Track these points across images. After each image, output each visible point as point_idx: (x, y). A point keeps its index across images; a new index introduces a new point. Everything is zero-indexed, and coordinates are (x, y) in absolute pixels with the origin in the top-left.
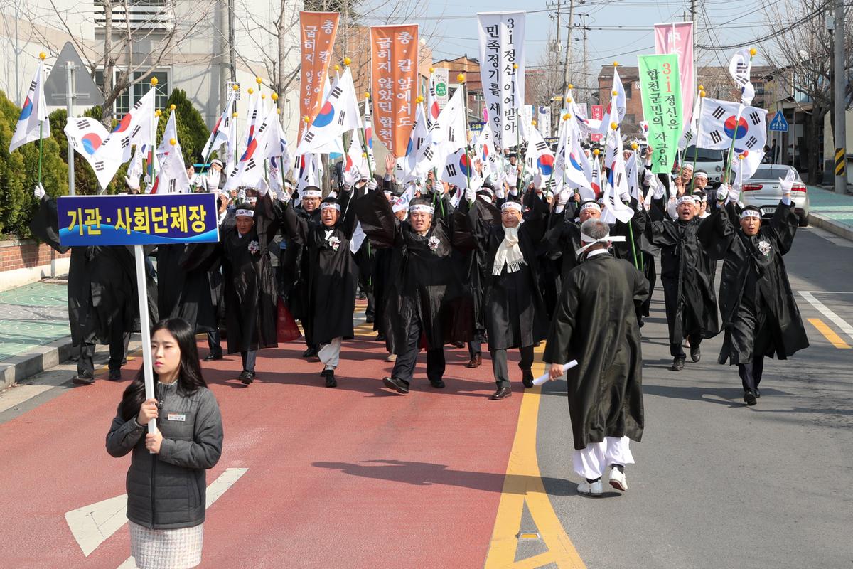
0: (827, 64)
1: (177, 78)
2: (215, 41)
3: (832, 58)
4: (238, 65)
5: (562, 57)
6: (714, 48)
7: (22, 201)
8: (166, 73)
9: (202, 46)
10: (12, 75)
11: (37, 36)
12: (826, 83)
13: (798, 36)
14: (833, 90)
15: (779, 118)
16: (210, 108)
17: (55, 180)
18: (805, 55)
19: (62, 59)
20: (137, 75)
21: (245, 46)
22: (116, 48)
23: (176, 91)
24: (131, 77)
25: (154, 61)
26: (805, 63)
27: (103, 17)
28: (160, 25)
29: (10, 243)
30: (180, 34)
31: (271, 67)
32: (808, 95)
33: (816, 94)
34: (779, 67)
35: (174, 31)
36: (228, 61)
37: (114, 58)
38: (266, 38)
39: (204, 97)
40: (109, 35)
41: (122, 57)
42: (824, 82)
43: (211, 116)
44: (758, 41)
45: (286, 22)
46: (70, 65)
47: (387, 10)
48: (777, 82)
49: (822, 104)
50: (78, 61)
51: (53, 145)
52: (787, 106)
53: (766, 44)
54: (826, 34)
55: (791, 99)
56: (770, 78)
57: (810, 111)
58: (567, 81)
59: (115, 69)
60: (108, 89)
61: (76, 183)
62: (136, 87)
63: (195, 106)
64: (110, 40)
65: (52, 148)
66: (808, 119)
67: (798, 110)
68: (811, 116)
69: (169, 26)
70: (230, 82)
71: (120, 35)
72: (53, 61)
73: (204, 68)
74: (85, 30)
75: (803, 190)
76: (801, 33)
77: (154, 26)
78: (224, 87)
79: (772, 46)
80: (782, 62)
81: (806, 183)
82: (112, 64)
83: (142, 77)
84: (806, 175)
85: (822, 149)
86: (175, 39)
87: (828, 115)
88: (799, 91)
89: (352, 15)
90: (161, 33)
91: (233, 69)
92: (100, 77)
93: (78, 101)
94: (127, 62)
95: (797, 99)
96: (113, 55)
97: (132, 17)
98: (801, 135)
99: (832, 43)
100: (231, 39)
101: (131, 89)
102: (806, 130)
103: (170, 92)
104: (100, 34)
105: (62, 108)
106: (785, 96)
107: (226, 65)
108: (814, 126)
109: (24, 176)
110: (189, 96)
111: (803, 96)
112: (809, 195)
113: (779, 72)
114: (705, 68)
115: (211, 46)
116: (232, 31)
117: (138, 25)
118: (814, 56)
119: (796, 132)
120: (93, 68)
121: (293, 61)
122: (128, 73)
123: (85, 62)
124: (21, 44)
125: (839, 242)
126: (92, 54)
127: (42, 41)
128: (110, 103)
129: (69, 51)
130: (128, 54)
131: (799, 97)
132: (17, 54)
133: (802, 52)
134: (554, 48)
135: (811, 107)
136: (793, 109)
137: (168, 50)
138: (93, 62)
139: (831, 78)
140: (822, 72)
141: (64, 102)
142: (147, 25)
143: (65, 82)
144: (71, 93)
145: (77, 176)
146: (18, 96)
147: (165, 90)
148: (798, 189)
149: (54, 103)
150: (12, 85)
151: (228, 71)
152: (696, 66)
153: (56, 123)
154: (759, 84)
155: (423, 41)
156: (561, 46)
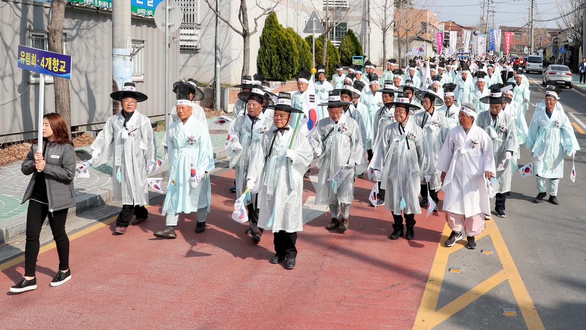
0: (580, 29)
1: (350, 25)
2: (363, 12)
3: (582, 26)
4: (371, 21)
5: (485, 22)
6: (540, 21)
7: (297, 67)
8: (346, 23)
9: (358, 14)
10: (296, 23)
11: (304, 9)
12: (580, 36)
13: (570, 17)
14: (582, 38)
15: (563, 48)
16: (361, 36)
17: (308, 60)
18: (573, 25)
19: (311, 17)
20: (336, 23)
21: (373, 14)
22: (330, 14)
23: (349, 30)
24: (335, 24)
25: (342, 18)
26: (573, 28)
27: (326, 3)
28: (345, 6)
29: (293, 82)
30: (351, 9)
31: (382, 22)
33: (576, 40)
34: (563, 29)
35: (349, 9)
36: (367, 19)
38: (380, 11)
39: (359, 32)
40: (328, 9)
41: (332, 17)
42: (579, 35)
43: (361, 39)
44: (556, 19)
45: (387, 6)
46: (314, 19)
47: (423, 3)
48: (562, 35)
49: (578, 44)
50: (317, 17)
51: (308, 47)
52: (566, 44)
53: (559, 20)
54: (580, 17)
55: (567, 41)
56: (560, 33)
57: (574, 46)
58: (487, 31)
59: (329, 21)
60: (327, 28)
61: (315, 61)
62: (336, 28)
63: (356, 35)
64: (328, 11)
65: (308, 48)
67: (570, 45)
68: (574, 48)
69: (348, 6)
70: (368, 27)
71: (331, 9)
72: (309, 18)
73: (359, 22)
74: (320, 7)
75: (571, 75)
76: (571, 17)
77: (342, 6)
78: (365, 29)
80: (564, 27)
81: (572, 73)
82: (328, 19)
83: (338, 24)
84: (572, 70)
85: (578, 60)
86: (349, 11)
87: (581, 47)
88: (570, 38)
89: (410, 4)
90: (344, 9)
91: (369, 22)
92: (324, 24)
93: (317, 32)
94: (333, 19)
95: (569, 41)
96: (329, 16)
97: (336, 3)
98: (571, 55)
99: (582, 21)
100: (368, 11)
101: (335, 28)
102: (572, 53)
103: (347, 30)
104: (325, 9)
105: (312, 34)
106: (565, 40)
107: (367, 21)
108: (575, 51)
109: (298, 58)
110: (354, 32)
111: (572, 40)
112: (573, 77)
113: (563, 31)
114: (536, 28)
115: (362, 14)
116: (369, 9)
117: (336, 6)
118: (576, 25)
119: (569, 54)
120: (322, 21)
121: (390, 20)
122: (333, 23)
123: (319, 18)
124: (299, 12)
125: (583, 95)
126: (322, 16)
127: (306, 11)
128: (327, 33)
129: (314, 14)
131: (570, 40)
132: (298, 15)
133: (571, 24)
134: (482, 19)
135: (574, 44)
136: (568, 45)
137: (347, 15)
138: (322, 18)
139: (582, 34)
140: (579, 32)
141: (312, 32)
142: (340, 6)
143: (313, 25)
144: (314, 29)
145: (316, 59)
146: (298, 30)
147: (346, 29)
148: (569, 75)
149: (309, 32)
150: (296, 26)
151: (367, 23)
152: (533, 27)
153: (310, 39)
154: (556, 35)
155: (435, 14)
156: (485, 18)
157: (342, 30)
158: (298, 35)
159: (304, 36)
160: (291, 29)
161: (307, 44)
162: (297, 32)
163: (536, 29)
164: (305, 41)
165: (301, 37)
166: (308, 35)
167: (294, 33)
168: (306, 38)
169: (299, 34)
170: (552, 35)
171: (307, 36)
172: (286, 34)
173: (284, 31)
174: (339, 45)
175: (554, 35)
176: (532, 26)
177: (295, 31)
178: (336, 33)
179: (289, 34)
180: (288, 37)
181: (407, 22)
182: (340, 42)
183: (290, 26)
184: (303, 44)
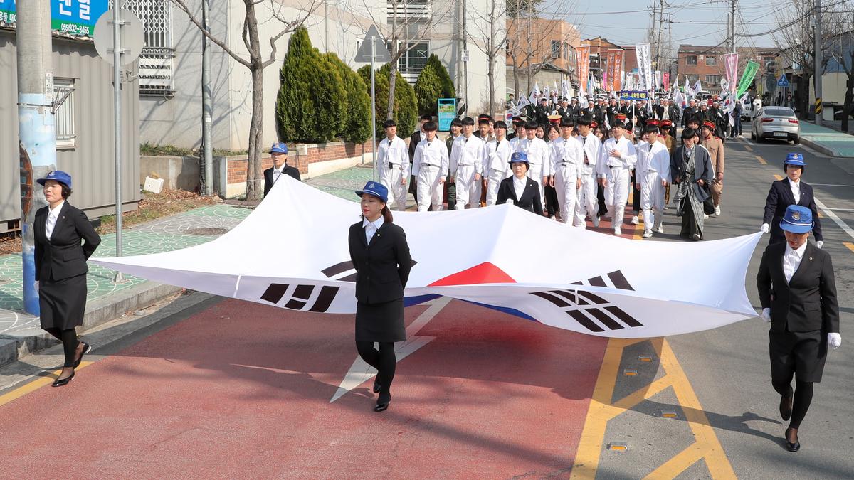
0: (811, 47)
1: (433, 47)
2: (455, 25)
3: (814, 43)
4: (468, 40)
5: (657, 39)
6: (745, 36)
7: (346, 119)
8: (427, 44)
9: (447, 28)
10: (341, 44)
11: (356, 22)
12: (811, 58)
13: (794, 29)
14: (814, 62)
15: (783, 79)
16: (451, 65)
17: (364, 106)
18: (798, 41)
19: (369, 35)
20: (410, 45)
21: (472, 29)
22: (399, 29)
23: (432, 55)
24: (407, 46)
25: (420, 37)
26: (799, 46)
27: (392, 11)
28: (424, 16)
29: (339, 143)
30: (435, 20)
31: (487, 42)
32: (800, 65)
33: (804, 65)
34: (783, 48)
35: (431, 20)
36: (462, 37)
37: (398, 34)
38: (483, 24)
39: (448, 59)
40: (395, 21)
41: (402, 35)
42: (809, 58)
43: (452, 70)
44: (771, 32)
45: (496, 15)
46: (374, 38)
47: (554, 9)
48: (782, 57)
49: (808, 71)
50: (378, 36)
51: (363, 85)
52: (787, 72)
53: (776, 34)
54: (811, 29)
55: (790, 68)
56: (778, 55)
57: (801, 75)
59: (398, 42)
60: (394, 53)
61: (376, 108)
62: (410, 52)
63: (443, 64)
64: (395, 24)
65: (363, 87)
66: (800, 80)
67: (794, 74)
68: (801, 78)
69: (429, 16)
70: (463, 50)
71: (401, 21)
72: (364, 36)
73: (448, 42)
74: (382, 18)
75: (797, 122)
76: (796, 28)
77: (420, 16)
78: (459, 53)
79: (779, 35)
80: (785, 45)
81: (799, 119)
82: (396, 38)
83: (413, 46)
84: (799, 113)
85: (808, 98)
86: (432, 24)
87: (812, 78)
88: (795, 63)
89: (534, 11)
90: (423, 21)
91: (465, 42)
92: (390, 46)
93: (378, 60)
94: (405, 37)
95: (794, 68)
96: (397, 32)
97: (408, 11)
98: (796, 89)
99: (814, 35)
100: (464, 24)
101: (407, 53)
102: (798, 86)
103: (429, 56)
104: (390, 21)
105: (369, 64)
106: (787, 66)
107: (461, 40)
108: (803, 84)
109: (347, 104)
110: (439, 58)
111: (797, 66)
112: (800, 126)
113: (783, 51)
115: (452, 28)
116: (464, 20)
117: (411, 16)
118: (804, 42)
119: (793, 88)
120: (386, 41)
121: (500, 38)
122: (405, 44)
123: (382, 37)
124: (347, 26)
125: (818, 155)
126: (385, 33)
127: (358, 25)
128: (394, 61)
129: (373, 30)
130: (405, 33)
131: (795, 66)
132: (344, 32)
133: (796, 40)
134: (651, 33)
135: (802, 73)
136: (791, 74)
137: (428, 30)
138: (386, 37)
139: (813, 55)
140: (808, 52)
141: (370, 60)
142: (416, 16)
143: (371, 48)
144: (374, 55)
145: (376, 104)
146: (344, 56)
147: (426, 54)
148: (794, 122)
149: (364, 61)
150: (341, 50)
151: (462, 43)
152: (735, 46)
153: (366, 72)
154: (772, 58)
155: (575, 27)
156: (656, 32)
157: (420, 55)
158: (345, 66)
159: (355, 67)
160: (334, 55)
161: (361, 80)
162: (344, 60)
163: (739, 49)
164: (357, 75)
165: (350, 69)
166: (362, 65)
167: (338, 61)
168: (359, 71)
169: (347, 63)
170: (765, 58)
171: (361, 67)
172: (325, 64)
173: (322, 60)
174: (415, 80)
175: (768, 58)
176: (733, 44)
177: (341, 57)
178: (410, 59)
179: (329, 63)
180: (328, 68)
181: (528, 41)
182: (417, 75)
183: (332, 50)
184: (354, 81)
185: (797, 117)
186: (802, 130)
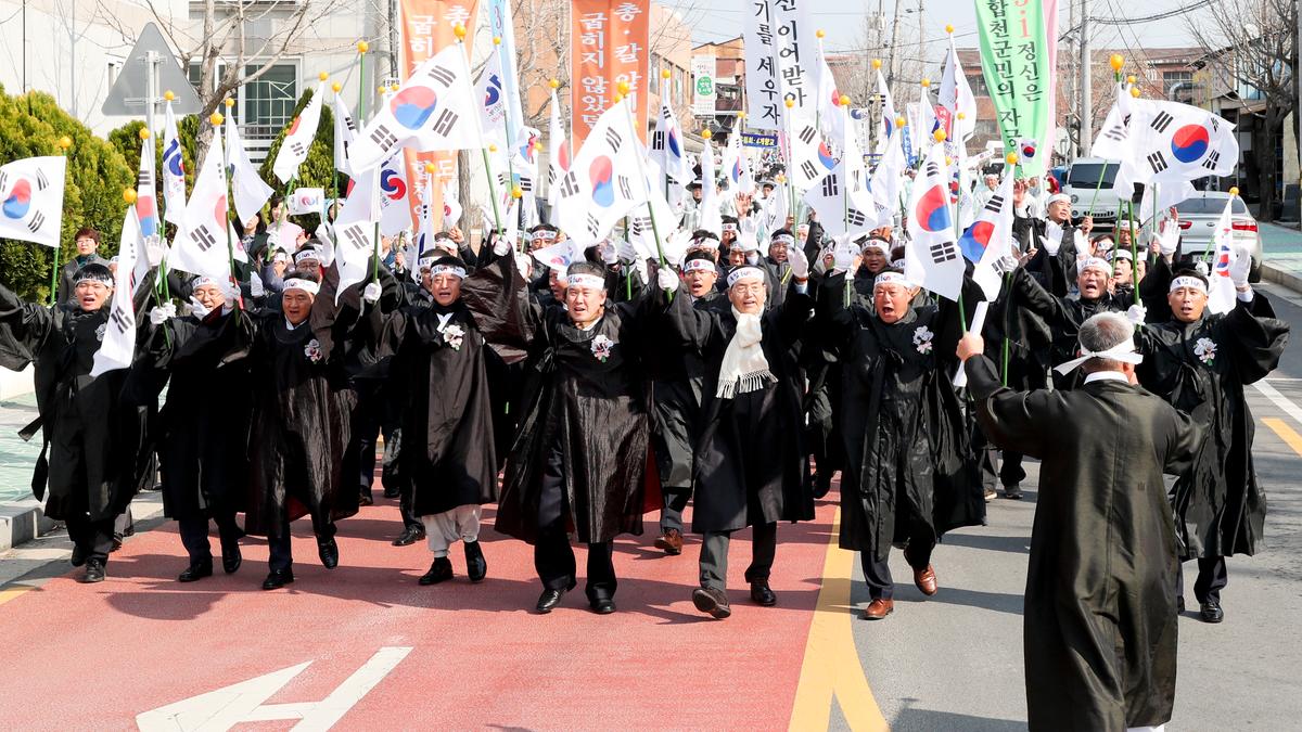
0: (1288, 44)
1: (309, 74)
2: (367, 19)
3: (1295, 34)
5: (887, 37)
6: (1116, 22)
8: (294, 66)
9: (347, 26)
10: (66, 72)
11: (104, 15)
12: (1287, 71)
14: (1296, 81)
18: (1254, 32)
19: (140, 47)
20: (250, 70)
22: (221, 31)
23: (307, 92)
24: (241, 74)
25: (276, 49)
26: (1254, 43)
30: (315, 9)
32: (1259, 89)
33: (1271, 88)
34: (1215, 49)
35: (307, 5)
36: (387, 48)
37: (217, 45)
40: (211, 12)
41: (229, 45)
42: (1282, 71)
44: (1182, 10)
46: (153, 56)
48: (1211, 71)
49: (1280, 102)
50: (165, 50)
52: (1226, 105)
53: (1193, 15)
55: (1233, 95)
56: (1200, 65)
57: (1263, 112)
58: (894, 72)
59: (218, 61)
60: (207, 90)
62: (249, 87)
64: (211, 19)
65: (124, 177)
66: (1259, 125)
67: (1243, 111)
68: (1263, 120)
70: (388, 78)
71: (227, 11)
72: (127, 51)
73: (351, 58)
74: (175, 5)
75: (1253, 228)
78: (379, 86)
79: (1204, 18)
80: (1219, 41)
81: (1257, 219)
82: (214, 53)
83: (259, 73)
84: (1258, 207)
85: (1280, 168)
86: (307, 17)
87: (1290, 118)
88: (1246, 83)
90: (287, 8)
91: (393, 59)
92: (195, 73)
93: (164, 107)
94: (238, 51)
95: (1242, 95)
96: (215, 41)
98: (1249, 148)
99: (1295, 13)
100: (391, 15)
101: (242, 91)
102: (1255, 140)
103: (300, 95)
104: (196, 11)
105: (140, 118)
106: (1224, 91)
107: (383, 54)
108: (1267, 135)
109: (81, 219)
111: (1252, 90)
113: (1214, 56)
114: (1102, 51)
115: (362, 26)
118: (1267, 31)
119: (1241, 143)
120: (186, 61)
122: (237, 67)
123: (175, 52)
124: (80, 27)
126: (187, 39)
127: (112, 22)
128: (211, 111)
129: (153, 34)
130: (237, 40)
131: (1245, 92)
132: (73, 41)
133: (1248, 27)
134: (875, 24)
135: (1263, 107)
136: (1235, 110)
137: (297, 33)
138: (185, 51)
139: (1294, 63)
140: (1280, 55)
141: (143, 110)
143: (146, 80)
144: (153, 98)
146: (74, 102)
147: (292, 91)
148: (1245, 228)
149: (128, 111)
150: (66, 86)
151: (386, 63)
152: (1089, 48)
153: (129, 141)
154: (1185, 74)
155: (678, 16)
156: (886, 21)
157: (277, 94)
158: (76, 125)
159: (103, 127)
160: (43, 99)
161: (118, 160)
162: (75, 113)
163: (1098, 54)
164: (108, 146)
165: (89, 133)
166: (120, 122)
167: (57, 114)
168: (113, 137)
169: (81, 118)
170: (1167, 75)
171: (119, 127)
172: (22, 122)
173: (14, 111)
174: (264, 155)
175: (1175, 75)
176: (1083, 44)
177: (64, 105)
178: (249, 106)
179: (33, 120)
180: (29, 132)
181: (557, 51)
182: (267, 143)
183: (39, 85)
184: (101, 162)
185: (1252, 214)
186: (1267, 248)
